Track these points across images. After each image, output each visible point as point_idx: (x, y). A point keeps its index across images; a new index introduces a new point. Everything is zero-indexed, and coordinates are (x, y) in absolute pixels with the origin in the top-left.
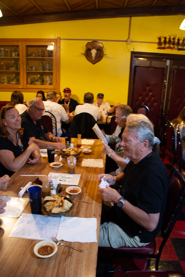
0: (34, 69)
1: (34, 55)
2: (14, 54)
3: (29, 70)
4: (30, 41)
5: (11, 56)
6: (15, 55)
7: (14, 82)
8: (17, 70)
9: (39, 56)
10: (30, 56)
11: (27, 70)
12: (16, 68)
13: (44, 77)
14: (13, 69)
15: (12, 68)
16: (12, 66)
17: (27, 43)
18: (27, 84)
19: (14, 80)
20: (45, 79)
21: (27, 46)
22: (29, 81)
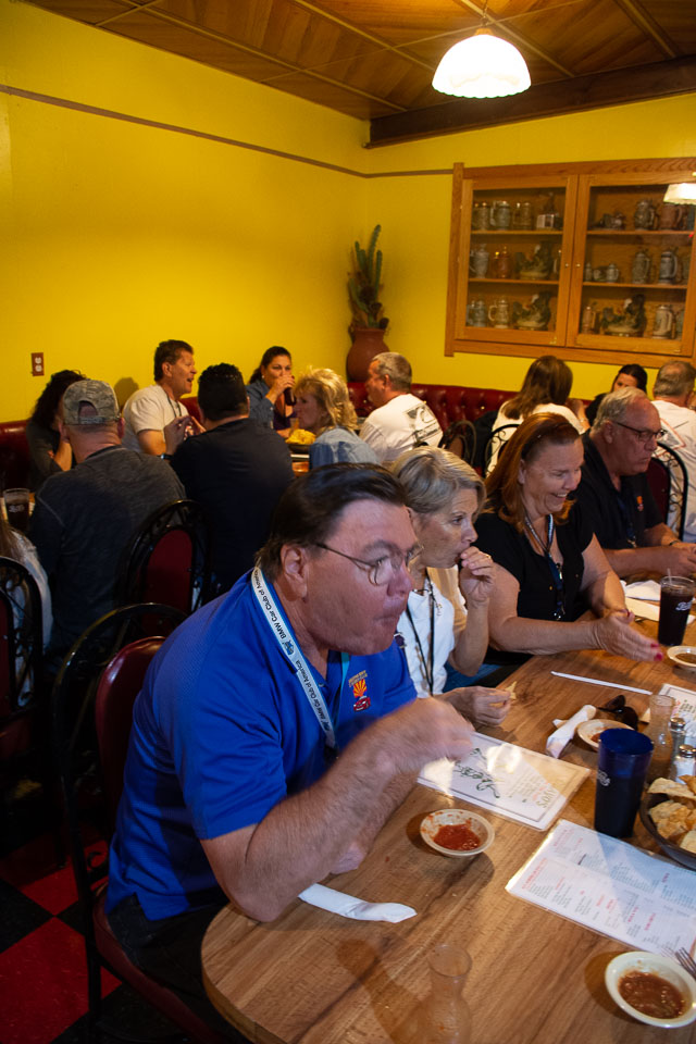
0: (611, 278)
1: (618, 222)
2: (541, 220)
3: (593, 280)
4: (609, 172)
5: (533, 227)
6: (547, 224)
7: (532, 323)
8: (547, 278)
9: (637, 226)
10: (602, 226)
11: (584, 280)
12: (543, 271)
13: (648, 306)
14: (533, 276)
15: (531, 270)
16: (530, 265)
17: (597, 177)
18: (580, 330)
19: (534, 313)
20: (649, 315)
21: (596, 191)
22: (589, 319)
